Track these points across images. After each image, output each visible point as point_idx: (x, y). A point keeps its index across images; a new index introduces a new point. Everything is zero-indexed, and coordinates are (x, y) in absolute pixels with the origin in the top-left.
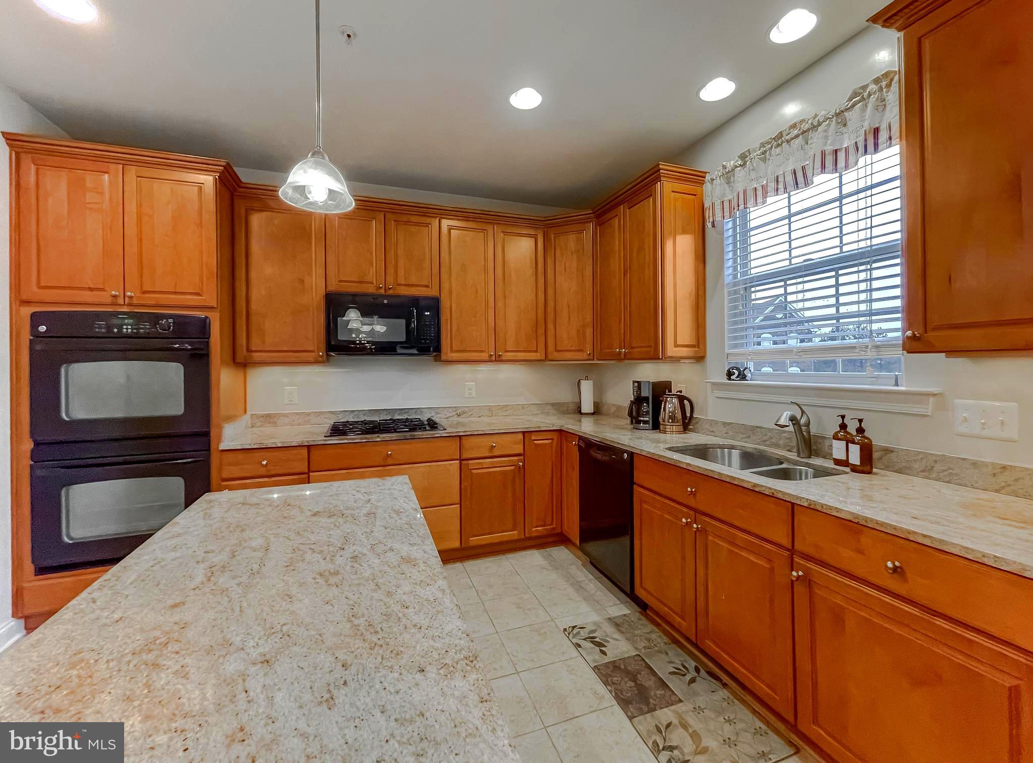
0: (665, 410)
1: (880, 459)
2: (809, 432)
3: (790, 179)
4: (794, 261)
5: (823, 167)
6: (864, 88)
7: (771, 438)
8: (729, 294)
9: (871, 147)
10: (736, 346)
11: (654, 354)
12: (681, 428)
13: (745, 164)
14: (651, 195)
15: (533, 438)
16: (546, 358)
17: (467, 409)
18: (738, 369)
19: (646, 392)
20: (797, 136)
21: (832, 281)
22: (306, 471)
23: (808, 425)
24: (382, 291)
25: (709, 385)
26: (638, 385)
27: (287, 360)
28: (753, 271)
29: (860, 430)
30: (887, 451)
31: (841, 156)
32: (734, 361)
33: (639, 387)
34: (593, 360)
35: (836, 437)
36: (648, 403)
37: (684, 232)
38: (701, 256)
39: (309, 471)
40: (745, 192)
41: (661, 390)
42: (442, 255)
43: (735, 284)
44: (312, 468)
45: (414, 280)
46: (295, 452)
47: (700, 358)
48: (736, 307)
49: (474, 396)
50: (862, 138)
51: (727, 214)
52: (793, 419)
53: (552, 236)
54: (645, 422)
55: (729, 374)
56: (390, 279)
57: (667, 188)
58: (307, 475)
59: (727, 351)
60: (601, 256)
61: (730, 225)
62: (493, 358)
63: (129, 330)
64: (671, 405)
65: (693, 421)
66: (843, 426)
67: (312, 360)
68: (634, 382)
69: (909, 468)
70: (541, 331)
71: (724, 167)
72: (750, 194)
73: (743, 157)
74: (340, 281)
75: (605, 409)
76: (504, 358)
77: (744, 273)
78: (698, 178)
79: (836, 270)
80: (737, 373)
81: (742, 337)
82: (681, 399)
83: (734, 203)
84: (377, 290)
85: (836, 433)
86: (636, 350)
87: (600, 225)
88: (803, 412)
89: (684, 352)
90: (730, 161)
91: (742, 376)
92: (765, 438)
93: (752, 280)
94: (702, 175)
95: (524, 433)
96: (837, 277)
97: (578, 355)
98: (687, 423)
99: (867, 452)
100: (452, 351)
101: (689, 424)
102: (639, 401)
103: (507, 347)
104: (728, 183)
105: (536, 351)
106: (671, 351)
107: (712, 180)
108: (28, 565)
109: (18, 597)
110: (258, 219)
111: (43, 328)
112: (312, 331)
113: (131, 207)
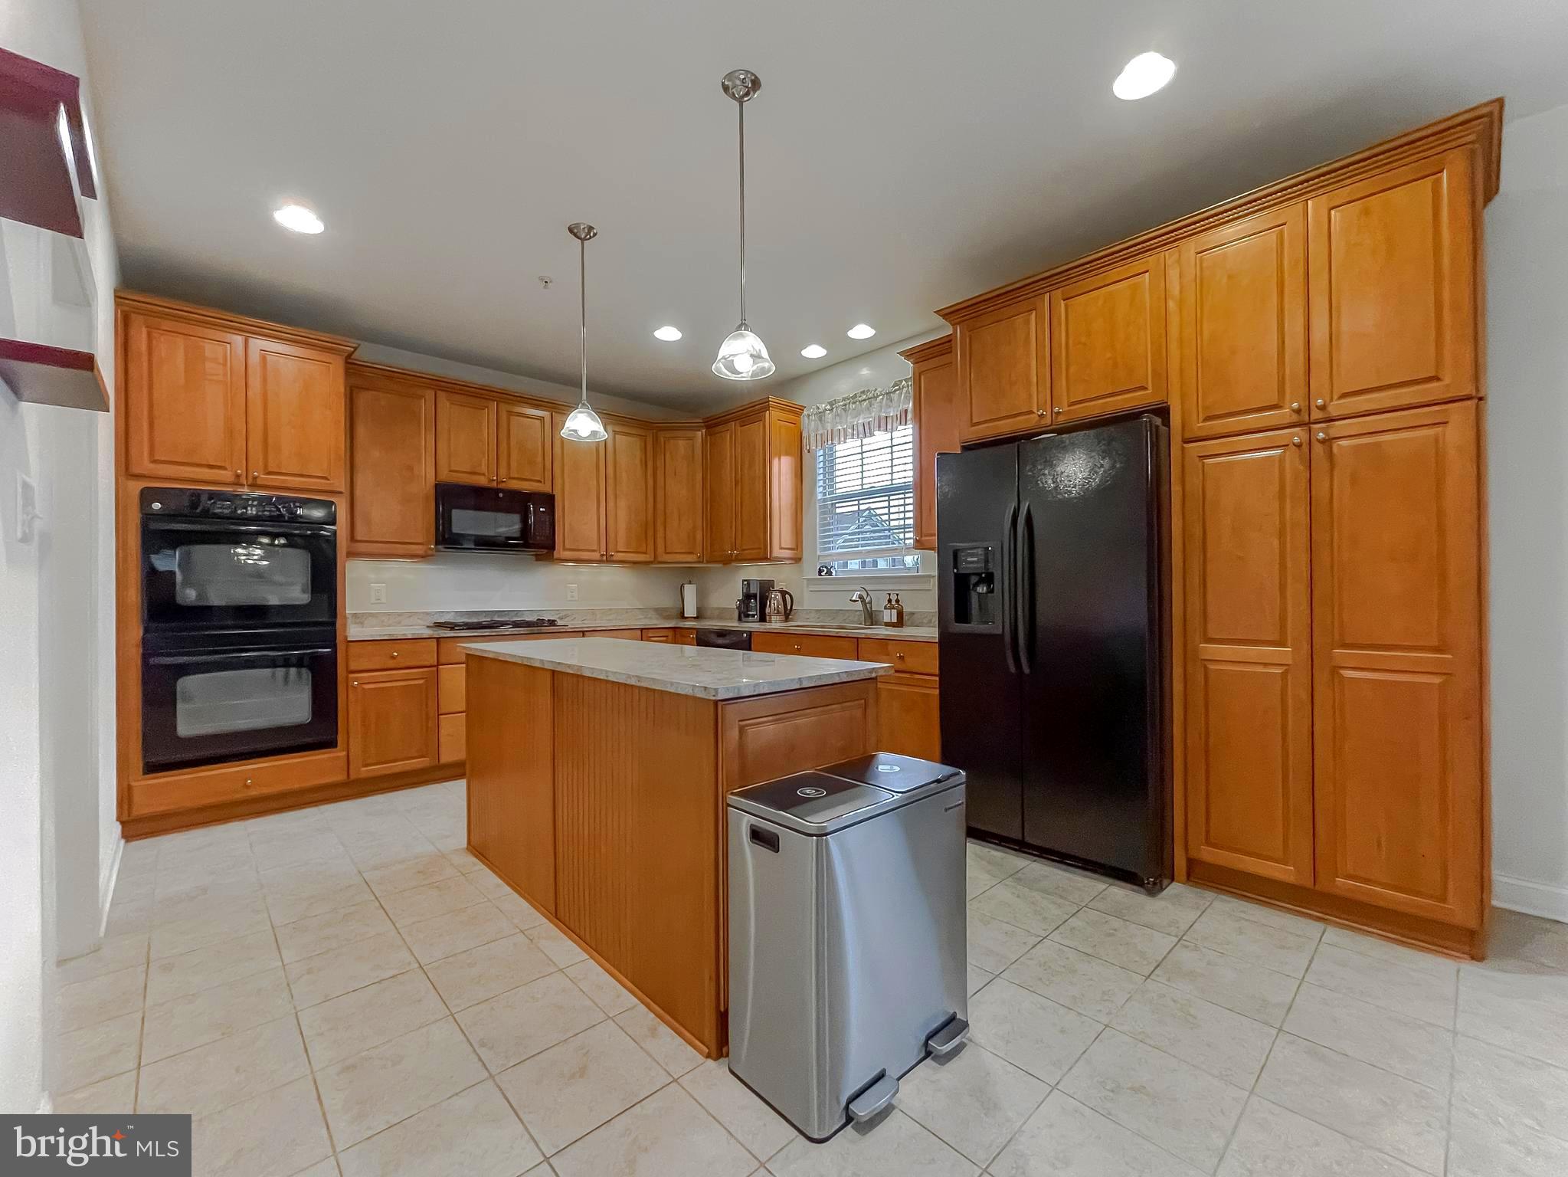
0: (770, 606)
1: (908, 620)
2: (871, 608)
3: (861, 429)
4: (864, 487)
5: (879, 427)
6: (901, 381)
7: (849, 617)
8: (820, 507)
9: (903, 422)
10: (826, 549)
11: (763, 555)
12: (783, 618)
13: (832, 409)
14: (762, 419)
15: (650, 635)
16: (655, 561)
17: (569, 613)
18: (826, 567)
19: (754, 589)
20: (865, 400)
21: (886, 504)
22: (436, 663)
23: (870, 603)
24: (494, 484)
25: (805, 581)
26: (748, 583)
27: (395, 552)
28: (837, 491)
29: (897, 601)
30: (913, 614)
31: (889, 421)
32: (823, 561)
33: (748, 584)
34: (702, 562)
35: (885, 608)
36: (756, 600)
37: (787, 454)
38: (799, 474)
39: (439, 664)
40: (832, 430)
41: (766, 587)
42: (555, 449)
43: (825, 500)
44: (442, 660)
45: (527, 475)
46: (424, 644)
47: (797, 560)
48: (825, 519)
49: (577, 599)
50: (899, 413)
51: (819, 444)
52: (861, 597)
53: (662, 440)
54: (753, 616)
55: (820, 572)
56: (503, 471)
57: (773, 416)
58: (435, 669)
59: (818, 553)
60: (711, 466)
61: (821, 452)
62: (605, 558)
63: (254, 513)
64: (775, 601)
65: (792, 613)
66: (890, 601)
67: (421, 552)
68: (744, 581)
69: (922, 623)
70: (650, 533)
71: (818, 408)
72: (836, 433)
73: (831, 404)
74: (451, 471)
75: (709, 613)
76: (614, 558)
77: (832, 493)
78: (798, 411)
79: (889, 496)
80: (826, 570)
81: (829, 542)
82: (784, 593)
83: (825, 438)
84: (489, 482)
85: (886, 606)
86: (746, 552)
87: (711, 435)
88: (868, 594)
89: (787, 554)
90: (822, 403)
91: (829, 573)
92: (845, 618)
93: (836, 498)
94: (802, 408)
95: (642, 630)
96: (889, 501)
97: (689, 558)
98: (787, 614)
99: (900, 615)
100: (565, 549)
101: (789, 614)
102: (748, 597)
103: (618, 547)
104: (821, 420)
105: (645, 553)
106: (777, 552)
107: (809, 415)
108: (137, 761)
109: (125, 798)
110: (363, 399)
111: (157, 506)
112: (421, 522)
113: (255, 382)
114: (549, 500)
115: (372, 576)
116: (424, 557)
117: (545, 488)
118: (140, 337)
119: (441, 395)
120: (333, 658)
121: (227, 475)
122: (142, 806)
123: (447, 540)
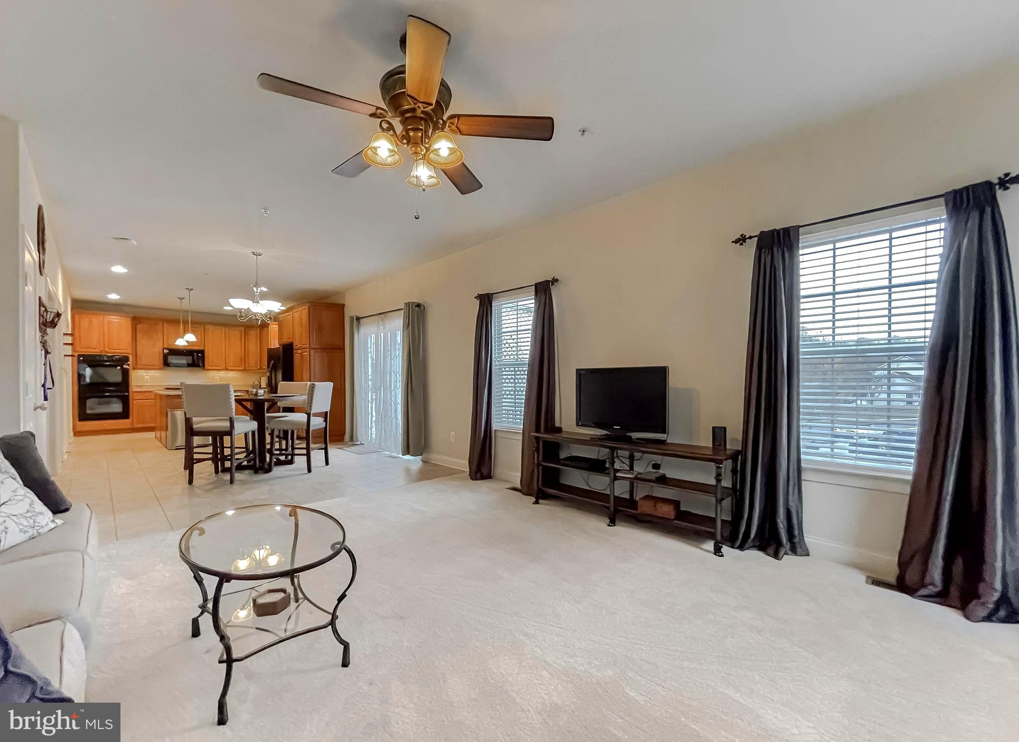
16: (245, 369)
27: (150, 368)
42: (205, 336)
53: (247, 331)
60: (262, 340)
62: (225, 369)
67: (158, 368)
70: (243, 360)
74: (167, 345)
76: (229, 369)
100: (209, 366)
103: (230, 365)
105: (241, 367)
108: (77, 419)
109: (74, 427)
110: (139, 327)
111: (81, 358)
112: (159, 361)
113: (106, 327)
114: (202, 352)
115: (145, 374)
116: (160, 369)
117: (201, 348)
118: (77, 318)
119: (165, 323)
120: (128, 397)
121: (99, 351)
122: (78, 429)
123: (166, 364)
